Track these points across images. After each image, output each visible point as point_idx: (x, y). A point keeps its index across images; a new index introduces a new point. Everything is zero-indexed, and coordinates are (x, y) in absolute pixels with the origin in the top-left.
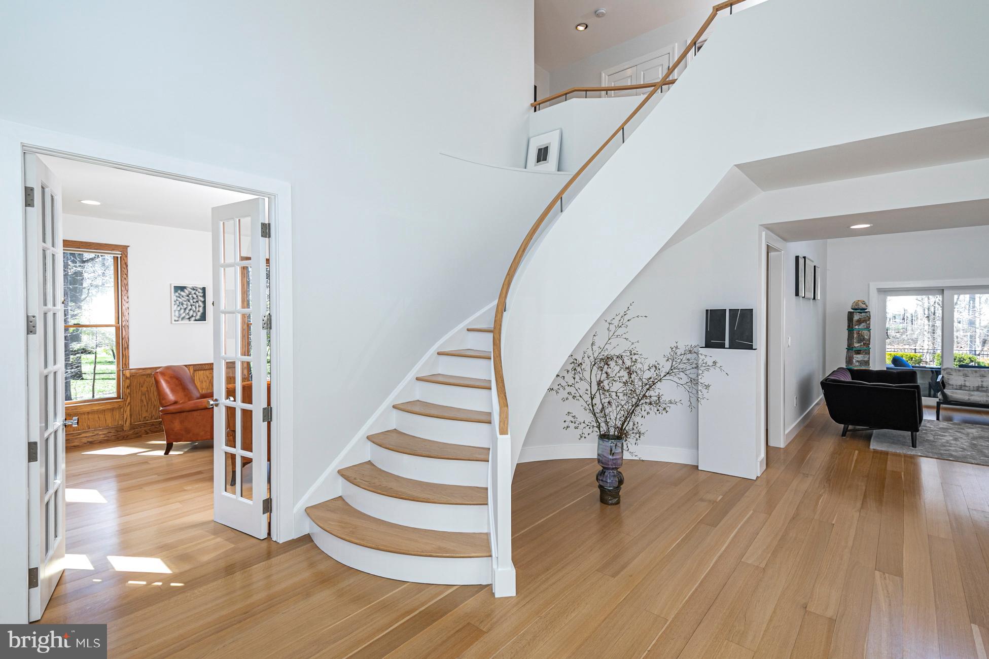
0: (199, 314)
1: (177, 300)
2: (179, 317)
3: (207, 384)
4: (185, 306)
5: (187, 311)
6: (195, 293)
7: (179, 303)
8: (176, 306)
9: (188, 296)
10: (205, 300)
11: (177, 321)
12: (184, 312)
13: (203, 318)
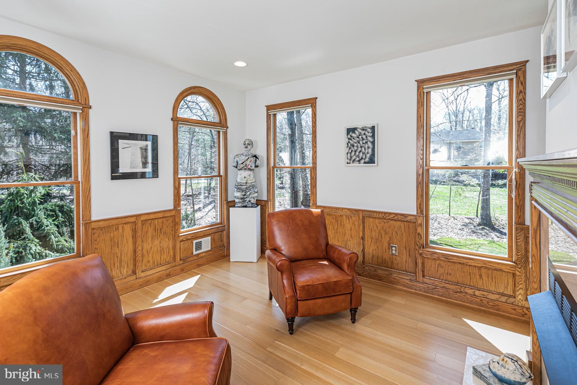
0: (368, 156)
1: (349, 142)
2: (350, 160)
3: (377, 235)
4: (356, 148)
5: (357, 153)
6: (364, 134)
7: (351, 145)
8: (348, 148)
9: (358, 137)
10: (374, 141)
11: (349, 163)
12: (355, 154)
13: (372, 161)
